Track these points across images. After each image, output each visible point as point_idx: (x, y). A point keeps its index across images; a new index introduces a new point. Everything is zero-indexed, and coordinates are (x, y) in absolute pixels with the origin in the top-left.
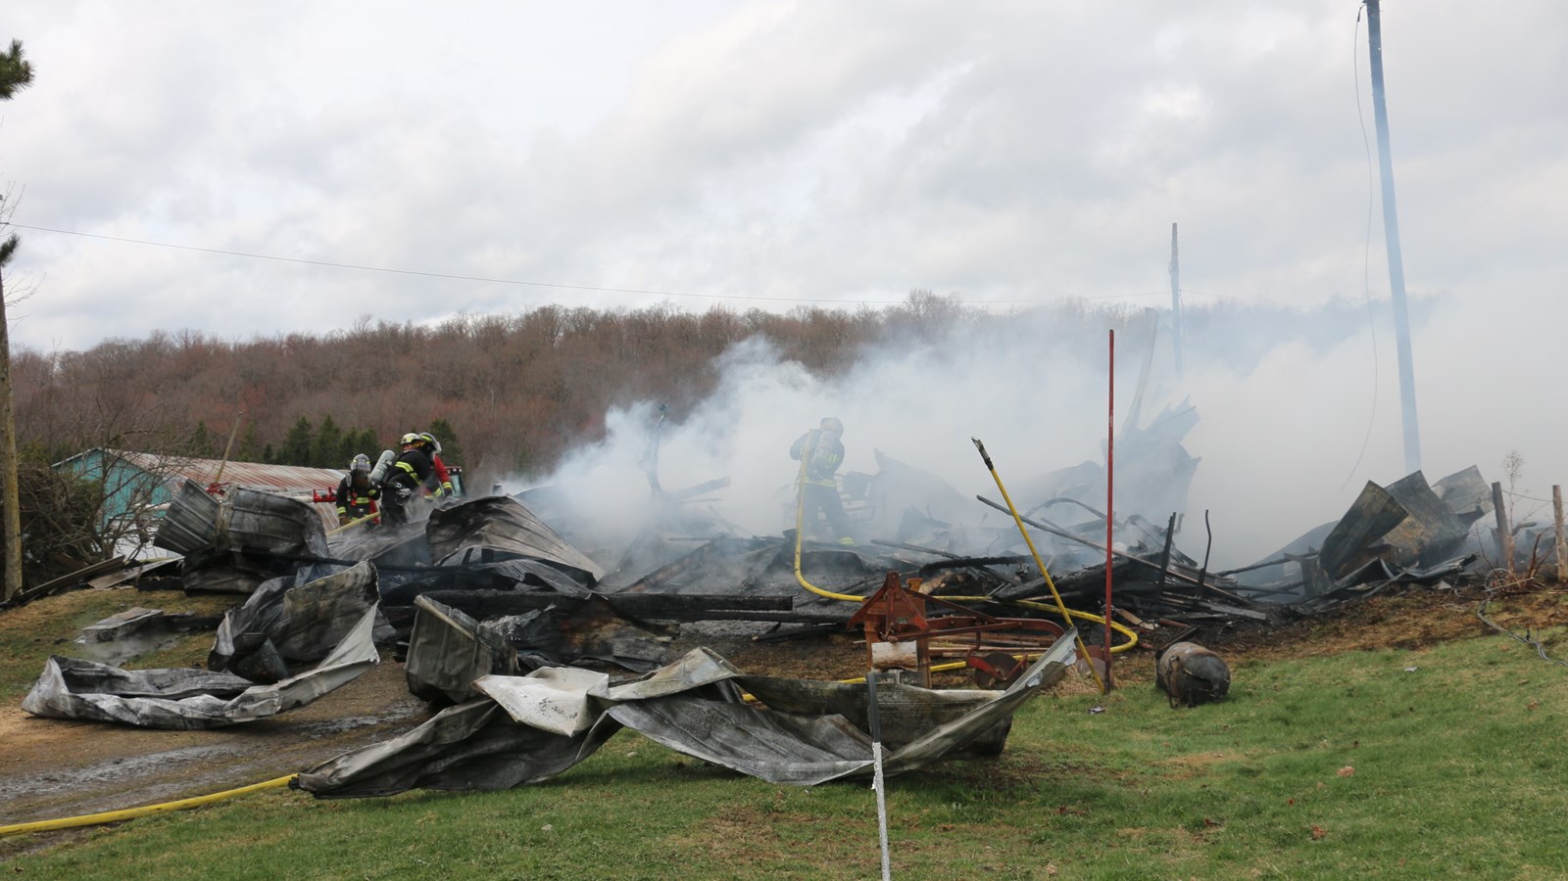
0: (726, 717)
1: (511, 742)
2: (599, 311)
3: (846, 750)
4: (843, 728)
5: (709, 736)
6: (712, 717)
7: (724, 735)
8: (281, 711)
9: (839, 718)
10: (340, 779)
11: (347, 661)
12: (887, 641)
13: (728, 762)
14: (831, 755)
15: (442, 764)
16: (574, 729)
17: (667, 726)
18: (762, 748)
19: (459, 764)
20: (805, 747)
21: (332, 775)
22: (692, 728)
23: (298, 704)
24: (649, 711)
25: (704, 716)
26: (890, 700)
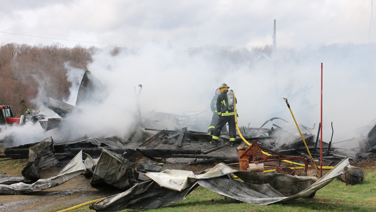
0: (234, 184)
1: (156, 193)
2: (31, 46)
3: (271, 195)
4: (270, 188)
5: (228, 190)
6: (230, 184)
7: (233, 190)
8: (51, 187)
9: (268, 184)
10: (106, 206)
11: (73, 170)
12: (254, 163)
13: (237, 198)
14: (267, 196)
15: (135, 201)
16: (181, 189)
17: (215, 187)
18: (245, 194)
19: (140, 201)
20: (259, 193)
21: (103, 205)
22: (223, 188)
23: (57, 185)
24: (209, 182)
25: (227, 184)
26: (283, 179)
